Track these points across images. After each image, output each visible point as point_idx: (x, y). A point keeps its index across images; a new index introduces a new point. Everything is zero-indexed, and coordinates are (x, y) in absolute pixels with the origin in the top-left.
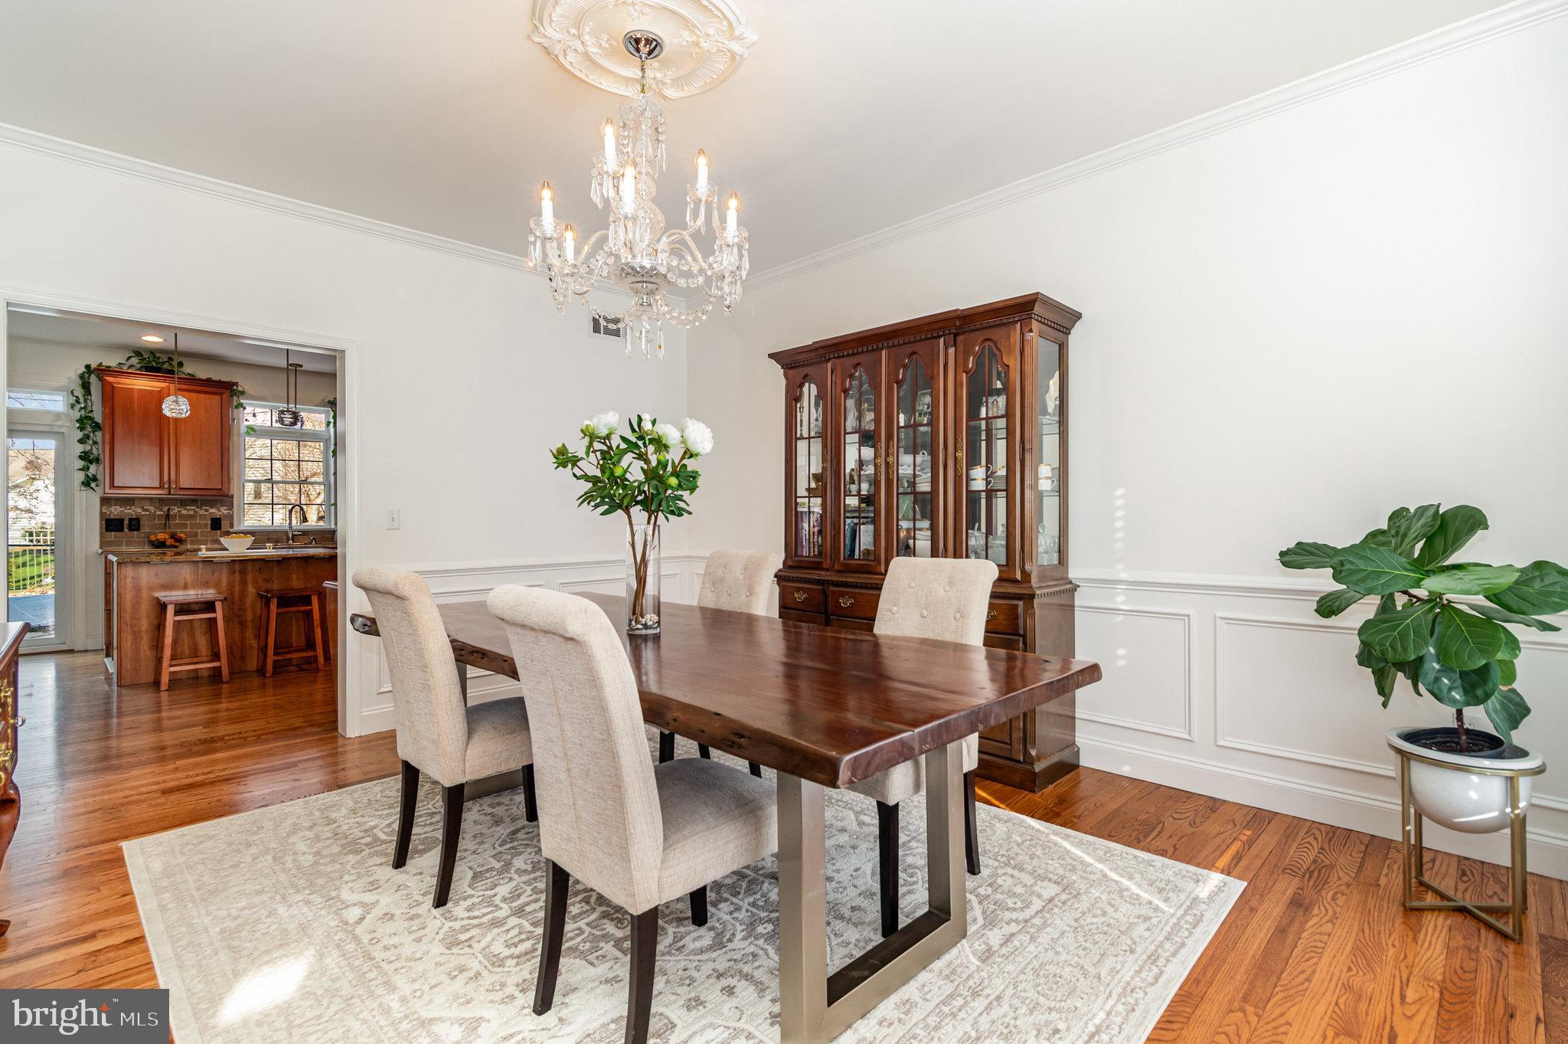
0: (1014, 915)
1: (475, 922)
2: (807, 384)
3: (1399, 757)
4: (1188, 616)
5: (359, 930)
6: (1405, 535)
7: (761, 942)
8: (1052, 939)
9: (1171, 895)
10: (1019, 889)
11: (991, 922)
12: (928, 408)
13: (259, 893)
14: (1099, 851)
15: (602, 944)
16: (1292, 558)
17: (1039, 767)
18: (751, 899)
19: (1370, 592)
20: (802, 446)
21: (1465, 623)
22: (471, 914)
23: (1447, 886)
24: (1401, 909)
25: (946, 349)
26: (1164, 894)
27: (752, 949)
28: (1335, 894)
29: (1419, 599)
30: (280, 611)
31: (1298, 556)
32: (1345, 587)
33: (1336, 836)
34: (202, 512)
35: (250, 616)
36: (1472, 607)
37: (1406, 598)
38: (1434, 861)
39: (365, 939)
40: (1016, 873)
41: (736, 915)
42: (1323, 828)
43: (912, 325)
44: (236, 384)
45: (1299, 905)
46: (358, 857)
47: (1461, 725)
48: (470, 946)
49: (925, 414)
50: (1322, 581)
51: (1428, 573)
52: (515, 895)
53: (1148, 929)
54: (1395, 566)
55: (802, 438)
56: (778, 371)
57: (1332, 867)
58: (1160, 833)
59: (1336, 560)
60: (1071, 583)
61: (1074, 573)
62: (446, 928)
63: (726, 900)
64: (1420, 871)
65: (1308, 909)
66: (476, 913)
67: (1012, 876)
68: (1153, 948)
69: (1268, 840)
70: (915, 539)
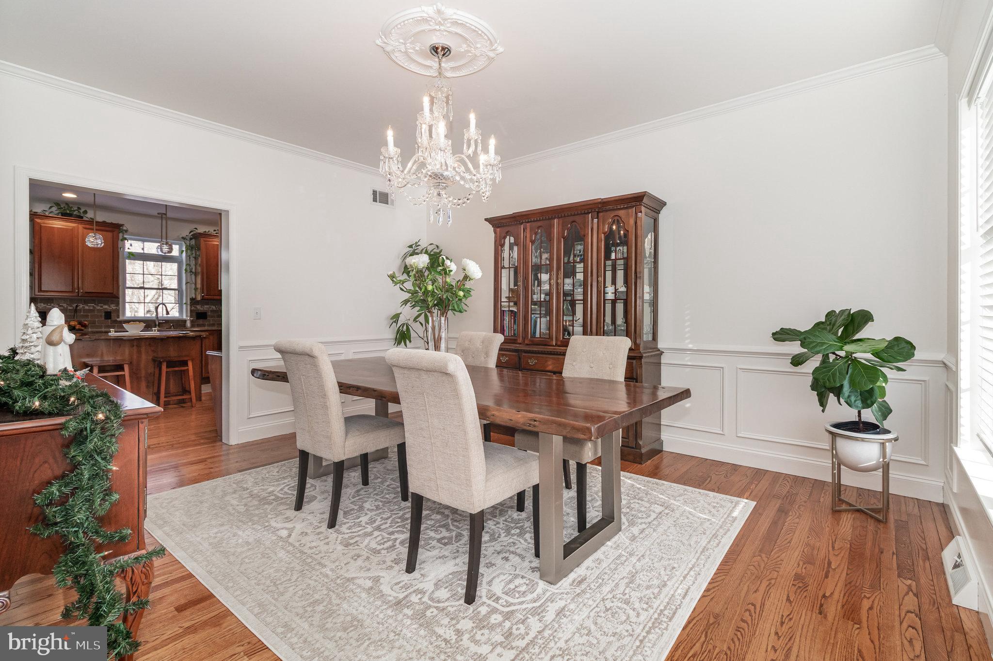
0: (643, 521)
1: (355, 534)
2: (508, 237)
3: (831, 436)
4: (723, 368)
5: (290, 540)
6: (834, 325)
7: (515, 537)
8: (664, 530)
9: (720, 509)
10: (643, 509)
11: (632, 524)
12: (580, 252)
13: (222, 525)
14: (680, 491)
15: (430, 542)
16: (778, 336)
17: (644, 451)
18: (504, 519)
19: (818, 353)
20: (505, 273)
21: (863, 368)
22: (350, 531)
23: (852, 501)
24: (831, 511)
25: (592, 220)
26: (716, 509)
27: (511, 540)
28: (799, 506)
29: (841, 357)
30: (168, 370)
31: (782, 335)
32: (806, 350)
33: (798, 481)
34: (99, 308)
35: (143, 373)
36: (866, 360)
37: (834, 356)
38: (846, 490)
39: (297, 544)
40: (640, 502)
41: (498, 526)
42: (791, 477)
43: (574, 205)
44: (122, 225)
45: (783, 511)
46: (271, 507)
47: (860, 419)
48: (358, 545)
49: (578, 256)
50: (795, 348)
51: (845, 343)
52: (372, 521)
53: (711, 524)
54: (830, 340)
55: (503, 267)
56: (490, 228)
57: (797, 494)
58: (710, 481)
59: (802, 337)
60: (659, 350)
61: (661, 345)
62: (339, 539)
63: (491, 519)
64: (839, 494)
65: (787, 513)
66: (354, 530)
67: (639, 503)
68: (714, 532)
69: (764, 484)
70: (573, 327)
